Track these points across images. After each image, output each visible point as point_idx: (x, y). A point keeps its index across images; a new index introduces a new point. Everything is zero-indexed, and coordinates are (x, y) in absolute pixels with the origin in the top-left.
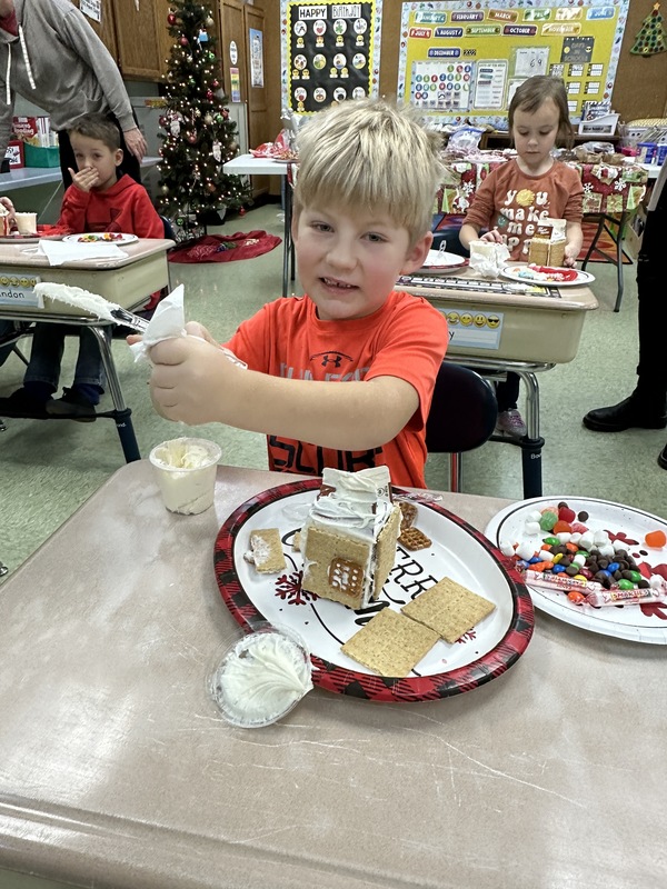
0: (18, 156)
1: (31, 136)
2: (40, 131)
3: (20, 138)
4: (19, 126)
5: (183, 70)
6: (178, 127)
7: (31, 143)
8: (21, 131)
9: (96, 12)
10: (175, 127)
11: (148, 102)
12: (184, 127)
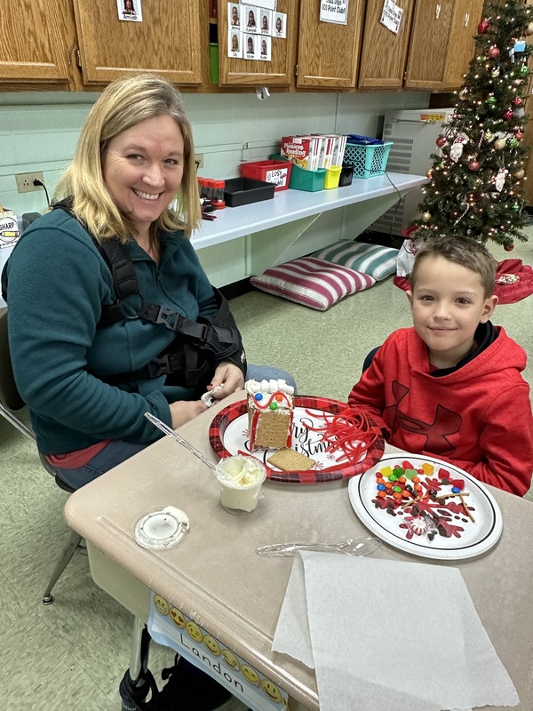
0: (285, 179)
1: (302, 158)
2: (312, 154)
3: (290, 158)
4: (292, 147)
5: (481, 86)
6: (460, 151)
7: (300, 165)
8: (293, 152)
9: (396, 23)
10: (457, 151)
11: (424, 116)
12: (467, 150)
